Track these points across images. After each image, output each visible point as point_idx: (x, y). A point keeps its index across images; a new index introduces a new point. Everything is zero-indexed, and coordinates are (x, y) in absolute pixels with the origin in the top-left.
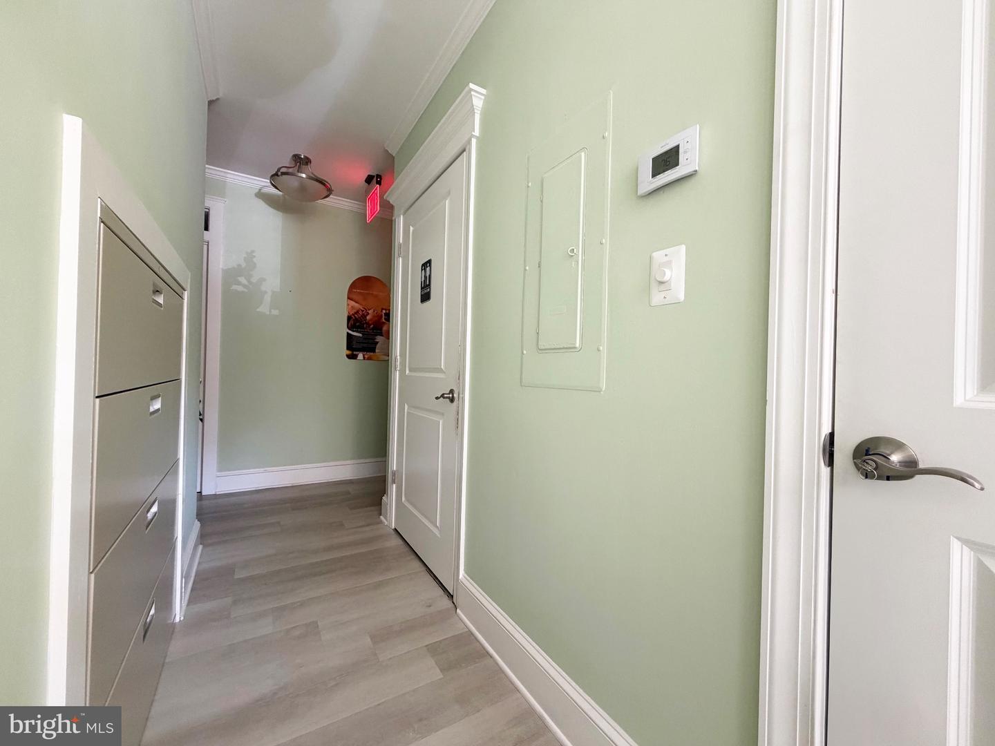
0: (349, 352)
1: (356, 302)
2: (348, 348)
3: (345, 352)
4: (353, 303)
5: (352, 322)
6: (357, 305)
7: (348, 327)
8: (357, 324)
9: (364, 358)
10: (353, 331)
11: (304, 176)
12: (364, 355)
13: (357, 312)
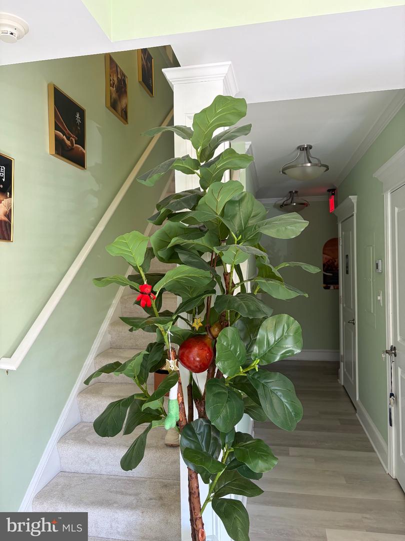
0: (325, 285)
1: (328, 255)
2: (324, 283)
3: (323, 285)
4: (326, 256)
5: (326, 267)
6: (328, 257)
7: (324, 270)
8: (330, 268)
9: (334, 288)
10: (327, 273)
11: (295, 204)
12: (334, 287)
13: (329, 261)
